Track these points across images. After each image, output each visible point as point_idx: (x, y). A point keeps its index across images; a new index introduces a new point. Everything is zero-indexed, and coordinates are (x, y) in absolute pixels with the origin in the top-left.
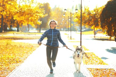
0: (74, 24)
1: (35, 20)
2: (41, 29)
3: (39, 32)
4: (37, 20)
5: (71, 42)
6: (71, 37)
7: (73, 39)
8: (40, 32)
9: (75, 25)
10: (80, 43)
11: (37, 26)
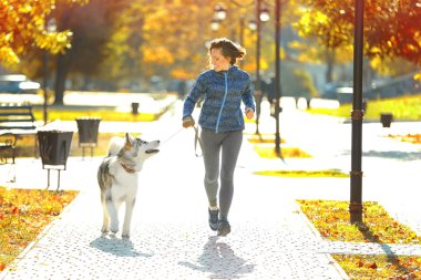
0: (296, 45)
1: (28, 16)
2: (68, 84)
3: (51, 100)
4: (39, 21)
5: (284, 173)
6: (278, 141)
7: (296, 153)
8: (59, 100)
9: (297, 51)
10: (347, 182)
11: (36, 63)
